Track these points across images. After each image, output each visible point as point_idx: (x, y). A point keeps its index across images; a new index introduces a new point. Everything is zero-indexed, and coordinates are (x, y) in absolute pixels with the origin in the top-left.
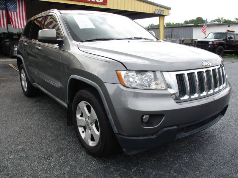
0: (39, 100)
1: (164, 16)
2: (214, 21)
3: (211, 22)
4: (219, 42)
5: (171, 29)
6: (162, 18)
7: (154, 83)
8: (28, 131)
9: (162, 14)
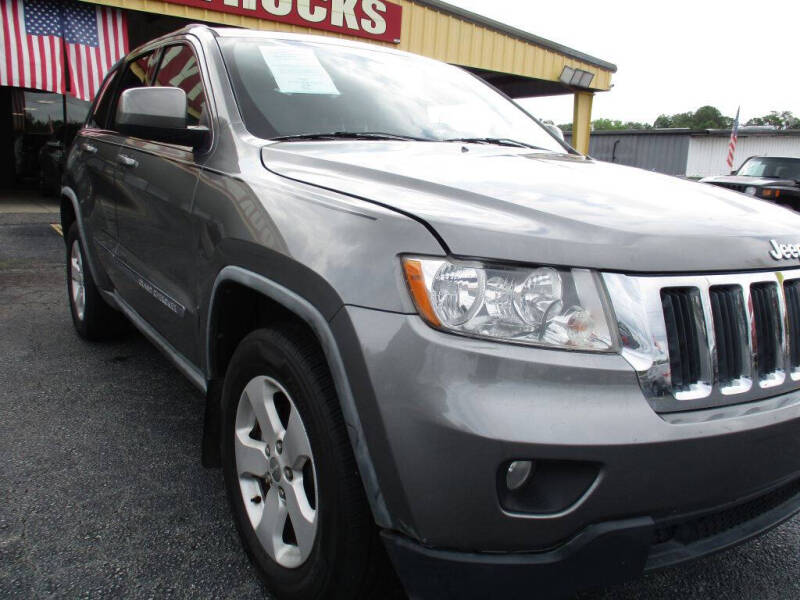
0: (125, 356)
1: (591, 92)
2: (759, 122)
3: (749, 123)
4: (781, 190)
5: (611, 141)
6: (583, 98)
7: (565, 319)
8: (54, 473)
9: (584, 84)
